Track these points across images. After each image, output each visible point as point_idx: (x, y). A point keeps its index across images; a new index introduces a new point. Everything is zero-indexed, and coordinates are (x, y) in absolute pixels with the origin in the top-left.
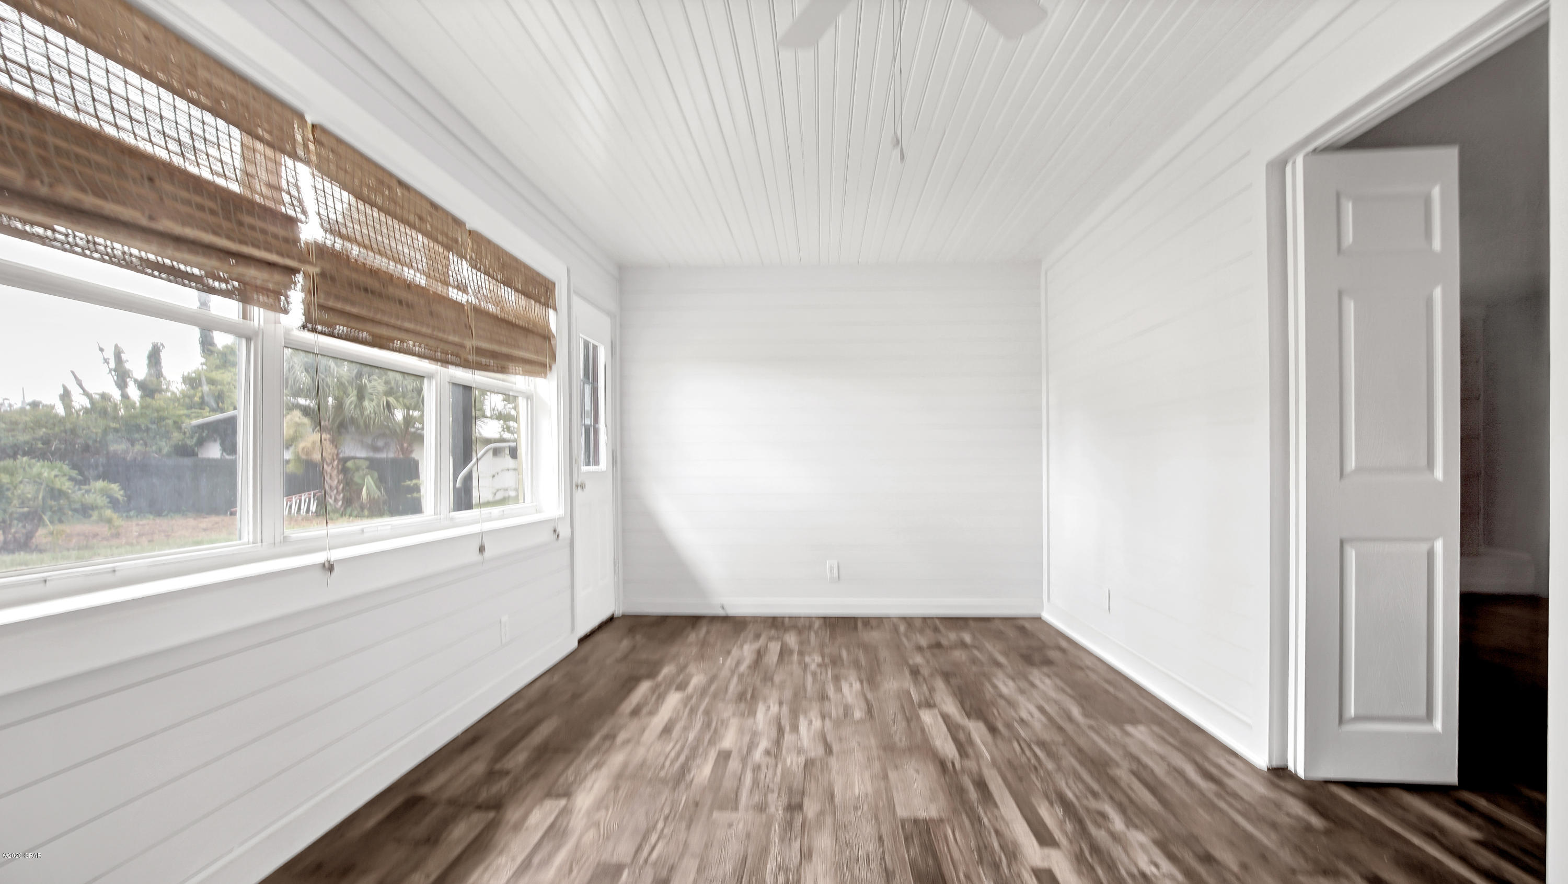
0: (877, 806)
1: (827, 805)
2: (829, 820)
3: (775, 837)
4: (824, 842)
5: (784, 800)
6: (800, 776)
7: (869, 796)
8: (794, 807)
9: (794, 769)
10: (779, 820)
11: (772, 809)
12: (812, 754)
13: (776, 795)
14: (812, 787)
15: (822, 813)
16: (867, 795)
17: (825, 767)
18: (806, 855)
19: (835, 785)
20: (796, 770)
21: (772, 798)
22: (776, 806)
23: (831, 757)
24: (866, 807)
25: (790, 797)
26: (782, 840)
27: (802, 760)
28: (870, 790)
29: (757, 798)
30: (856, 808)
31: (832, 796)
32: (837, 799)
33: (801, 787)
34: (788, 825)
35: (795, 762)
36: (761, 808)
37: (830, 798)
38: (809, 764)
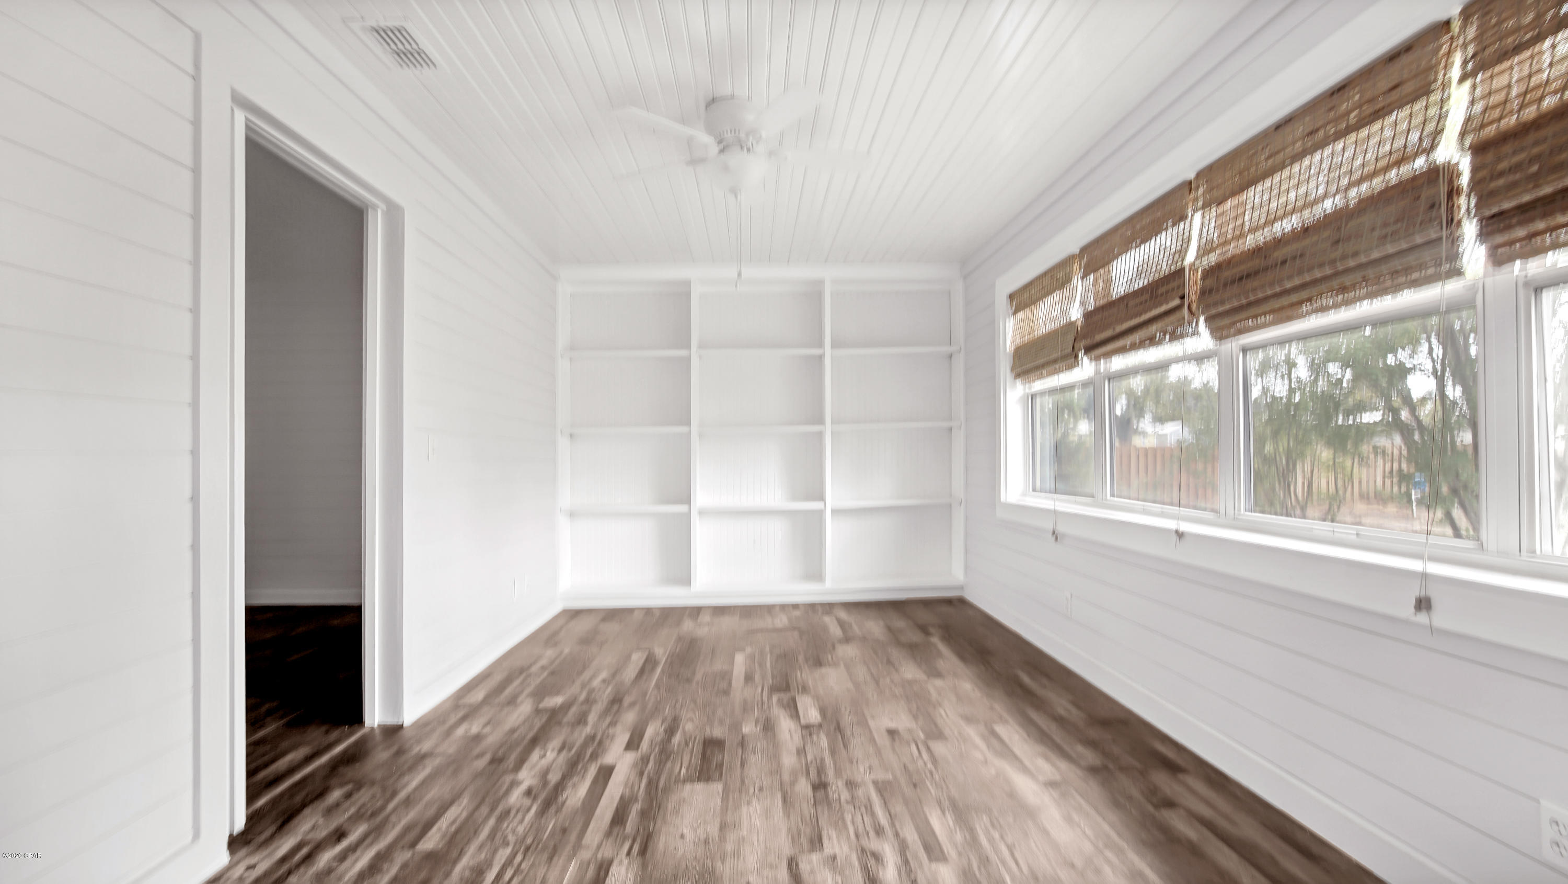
0: (740, 791)
1: (789, 792)
2: (786, 777)
3: (828, 760)
4: (789, 760)
5: (832, 792)
6: (823, 822)
7: (746, 802)
8: (820, 786)
9: (834, 832)
10: (830, 773)
11: (841, 784)
12: (815, 857)
13: (842, 798)
14: (807, 809)
15: (793, 783)
16: (749, 803)
17: (795, 838)
18: (801, 752)
19: (781, 814)
20: (830, 831)
21: (845, 795)
22: (837, 787)
23: (789, 856)
24: (751, 791)
25: (827, 797)
26: (822, 760)
27: (828, 849)
28: (744, 810)
29: (860, 792)
30: (761, 789)
31: (785, 800)
32: (779, 796)
33: (819, 809)
34: (821, 770)
35: (835, 845)
36: (851, 785)
37: (786, 799)
38: (816, 842)
